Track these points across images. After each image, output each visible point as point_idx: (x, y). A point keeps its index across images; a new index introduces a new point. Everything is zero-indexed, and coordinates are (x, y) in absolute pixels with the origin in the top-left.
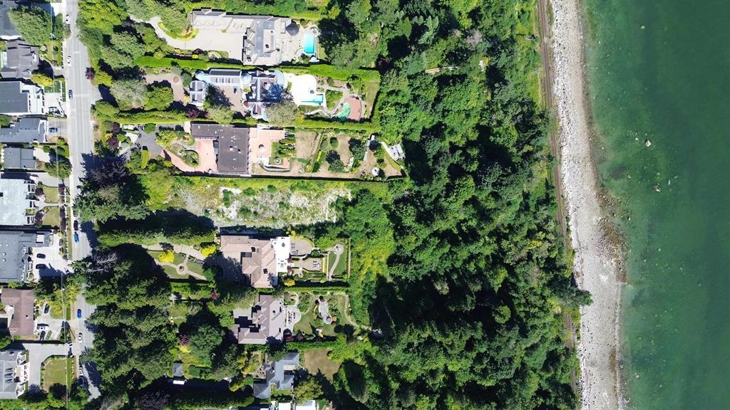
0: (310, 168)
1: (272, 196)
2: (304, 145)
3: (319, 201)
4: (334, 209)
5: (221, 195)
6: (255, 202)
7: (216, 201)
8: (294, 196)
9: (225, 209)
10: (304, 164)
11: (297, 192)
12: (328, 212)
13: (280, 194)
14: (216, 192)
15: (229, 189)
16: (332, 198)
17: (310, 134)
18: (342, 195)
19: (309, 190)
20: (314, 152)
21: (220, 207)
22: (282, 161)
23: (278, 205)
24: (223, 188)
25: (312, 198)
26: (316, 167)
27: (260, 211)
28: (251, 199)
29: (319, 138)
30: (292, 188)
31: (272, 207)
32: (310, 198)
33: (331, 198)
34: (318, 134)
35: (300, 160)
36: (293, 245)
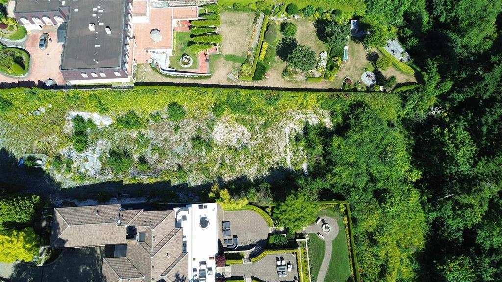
0: (248, 69)
1: (176, 128)
2: (234, 34)
3: (270, 134)
4: (301, 148)
5: (69, 127)
6: (142, 141)
7: (55, 139)
8: (222, 126)
9: (74, 154)
10: (238, 64)
11: (227, 116)
12: (290, 154)
13: (193, 123)
14: (58, 122)
15: (85, 115)
16: (296, 128)
17: (244, 15)
18: (314, 121)
19: (249, 112)
20: (254, 44)
21: (63, 151)
22: (194, 62)
23: (190, 145)
24: (74, 113)
25: (257, 128)
26: (260, 71)
27: (151, 158)
28: (134, 134)
29: (260, 20)
30: (217, 109)
31: (178, 149)
32: (253, 127)
33: (293, 127)
34: (257, 15)
35: (229, 58)
36: (225, 226)
